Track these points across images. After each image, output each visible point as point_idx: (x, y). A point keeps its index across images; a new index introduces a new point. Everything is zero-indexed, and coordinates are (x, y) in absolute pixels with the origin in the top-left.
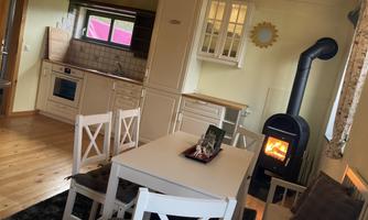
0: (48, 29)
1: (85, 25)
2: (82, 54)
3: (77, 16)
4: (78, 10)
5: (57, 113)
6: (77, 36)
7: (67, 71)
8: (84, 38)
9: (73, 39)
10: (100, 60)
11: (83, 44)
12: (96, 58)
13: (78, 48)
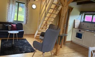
0: (75, 20)
1: (84, 18)
2: (83, 26)
3: (82, 16)
4: (82, 14)
5: (76, 42)
6: (82, 21)
7: (80, 31)
8: (84, 21)
9: (81, 22)
10: (89, 27)
11: (84, 23)
12: (88, 27)
13: (82, 24)
